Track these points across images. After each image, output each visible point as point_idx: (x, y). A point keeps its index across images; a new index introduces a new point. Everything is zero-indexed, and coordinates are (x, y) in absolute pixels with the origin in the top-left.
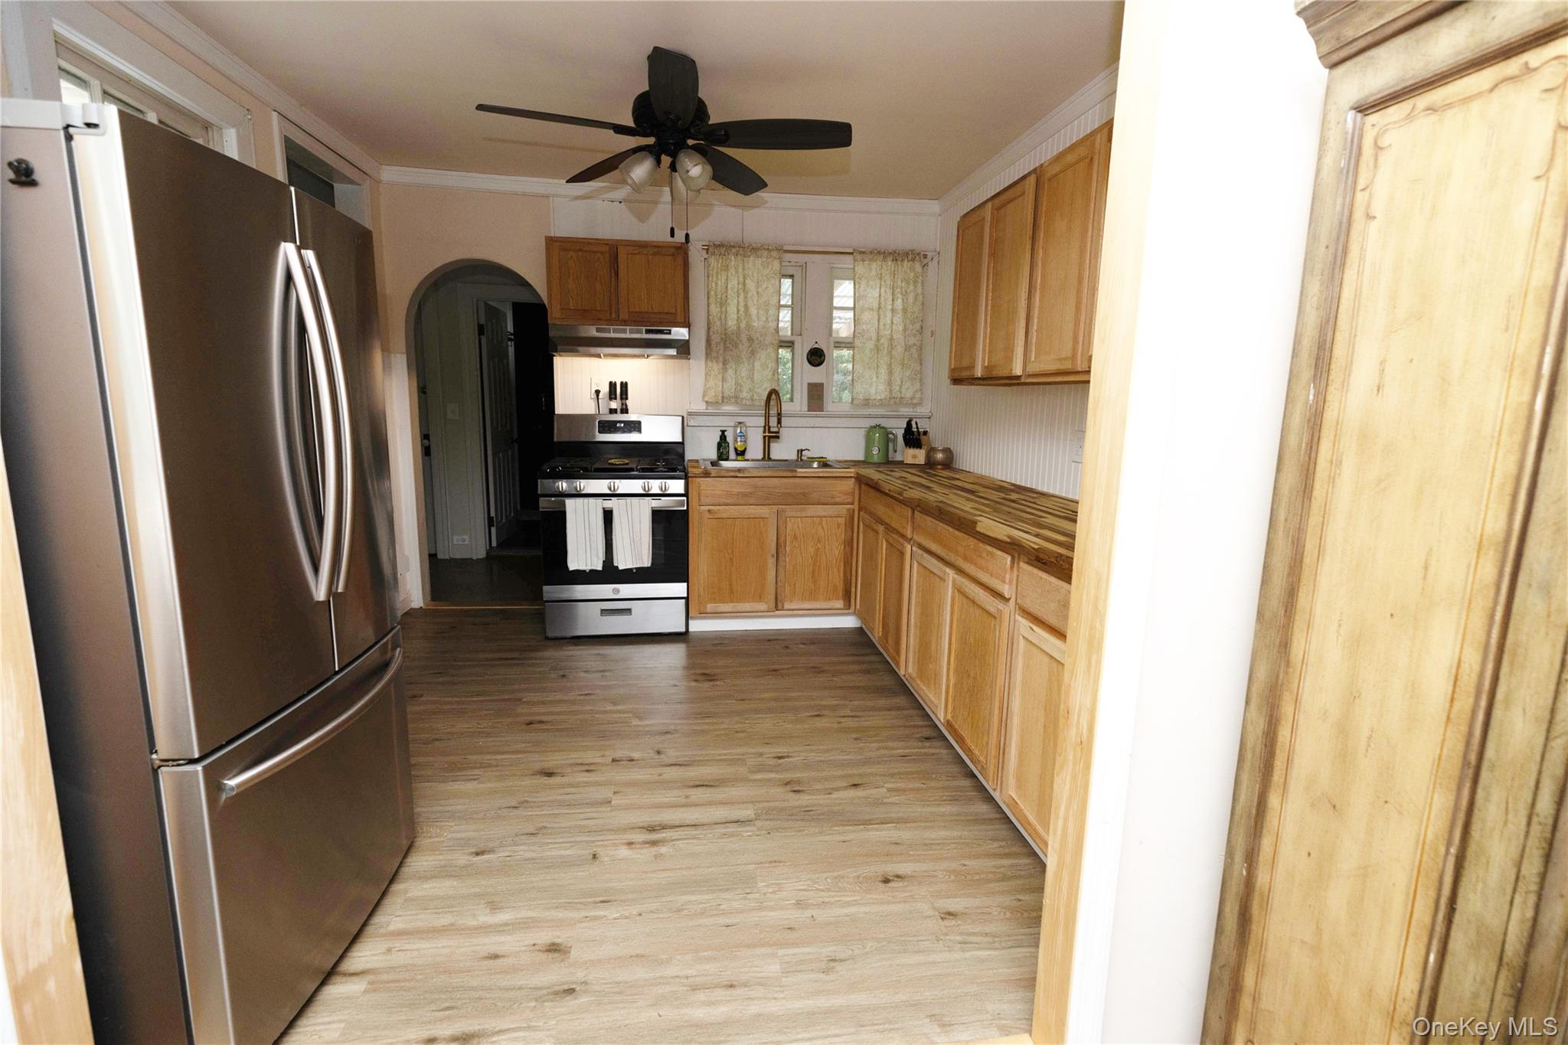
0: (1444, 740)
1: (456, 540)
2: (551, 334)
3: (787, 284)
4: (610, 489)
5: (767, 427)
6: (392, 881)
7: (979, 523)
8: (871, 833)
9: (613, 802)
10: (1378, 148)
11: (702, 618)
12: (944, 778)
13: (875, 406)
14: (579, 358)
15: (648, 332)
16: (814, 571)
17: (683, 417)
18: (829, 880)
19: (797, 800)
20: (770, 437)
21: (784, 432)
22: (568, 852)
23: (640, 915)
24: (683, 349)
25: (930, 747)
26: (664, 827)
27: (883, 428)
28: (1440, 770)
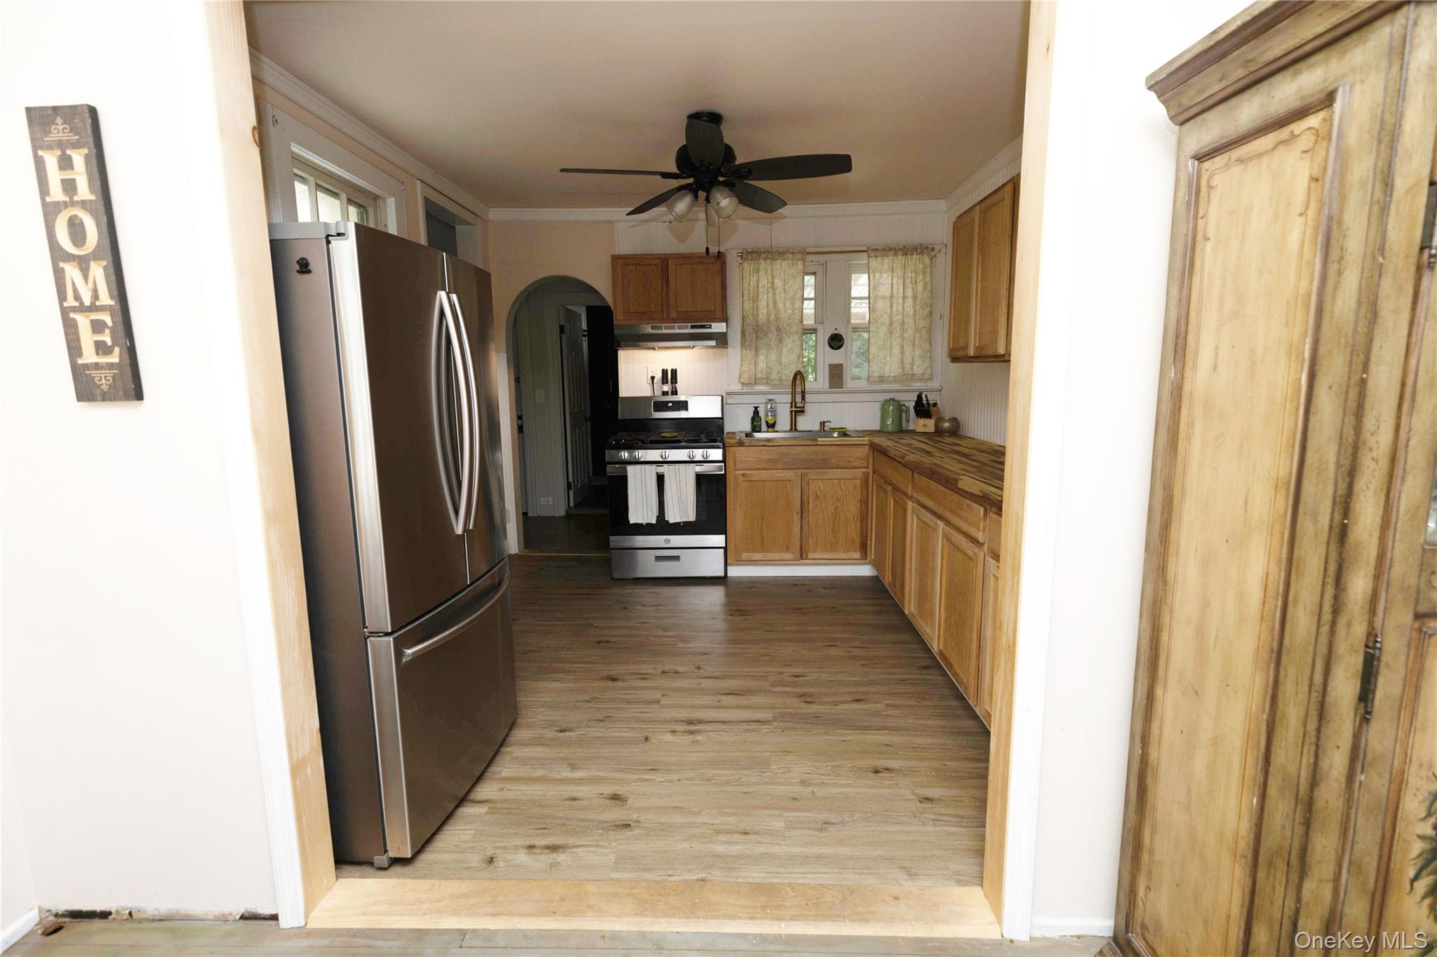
0: (1260, 634)
1: (542, 500)
2: (616, 333)
3: (809, 280)
4: (662, 457)
5: (793, 403)
6: (501, 746)
7: (960, 481)
8: (868, 736)
9: (661, 702)
10: (1210, 187)
11: (737, 565)
12: (936, 698)
13: (888, 382)
14: (638, 351)
15: (693, 327)
16: (834, 527)
17: (722, 397)
18: (829, 768)
19: (808, 708)
20: (796, 412)
21: (808, 407)
22: (628, 734)
23: (679, 780)
24: (722, 340)
25: (928, 675)
26: (700, 722)
27: (896, 401)
28: (1259, 657)
